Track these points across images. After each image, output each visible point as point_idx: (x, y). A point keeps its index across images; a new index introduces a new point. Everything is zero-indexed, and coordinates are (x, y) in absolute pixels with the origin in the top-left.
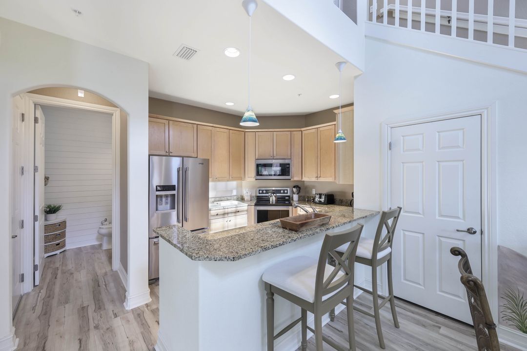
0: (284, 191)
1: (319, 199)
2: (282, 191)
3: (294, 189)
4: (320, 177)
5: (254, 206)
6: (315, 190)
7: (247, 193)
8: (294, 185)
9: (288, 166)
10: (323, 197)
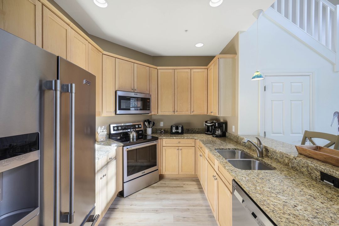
0: (139, 126)
1: (176, 131)
2: (137, 126)
3: (146, 123)
4: (177, 111)
5: (123, 146)
6: (163, 122)
7: (103, 132)
8: (145, 120)
9: (148, 101)
10: (180, 128)
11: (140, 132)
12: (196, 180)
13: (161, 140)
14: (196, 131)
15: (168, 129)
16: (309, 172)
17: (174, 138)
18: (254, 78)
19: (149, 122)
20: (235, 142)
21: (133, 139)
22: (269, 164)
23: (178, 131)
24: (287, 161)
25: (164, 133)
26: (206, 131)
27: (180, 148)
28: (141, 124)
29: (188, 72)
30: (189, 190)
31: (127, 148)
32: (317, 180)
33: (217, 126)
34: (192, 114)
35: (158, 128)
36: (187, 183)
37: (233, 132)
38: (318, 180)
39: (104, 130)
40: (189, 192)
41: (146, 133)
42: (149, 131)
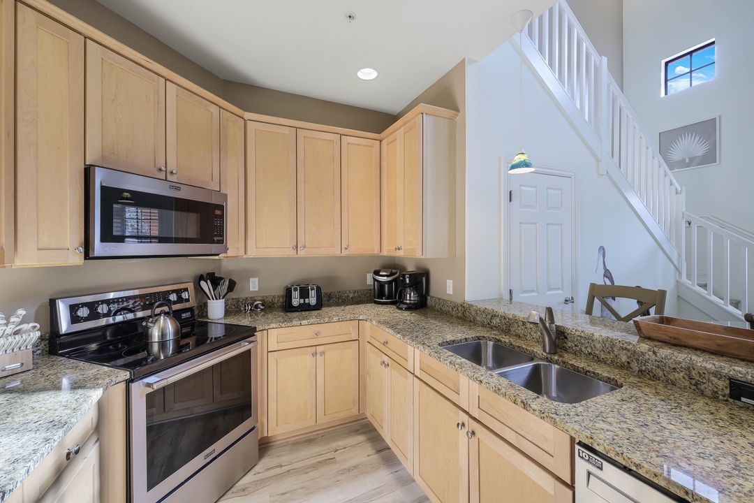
0: (180, 297)
1: (302, 301)
2: (173, 297)
3: (203, 284)
4: (304, 247)
5: (129, 382)
6: (257, 279)
7: (16, 333)
8: (201, 272)
9: (218, 212)
10: (313, 293)
11: (184, 315)
12: (364, 428)
13: (262, 336)
14: (348, 296)
15: (274, 297)
16: (693, 382)
17: (304, 322)
18: (513, 167)
19: (215, 280)
20: (458, 317)
21: (163, 344)
22: (589, 371)
23: (307, 301)
24: (624, 358)
25: (262, 310)
26: (376, 296)
27: (320, 349)
28: (186, 290)
29: (333, 141)
30: (356, 467)
31: (149, 385)
32: (717, 398)
33: (408, 282)
34: (345, 253)
35: (243, 295)
36: (341, 443)
37: (450, 295)
38: (721, 397)
39: (25, 327)
40: (356, 471)
41: (207, 317)
42: (216, 309)
